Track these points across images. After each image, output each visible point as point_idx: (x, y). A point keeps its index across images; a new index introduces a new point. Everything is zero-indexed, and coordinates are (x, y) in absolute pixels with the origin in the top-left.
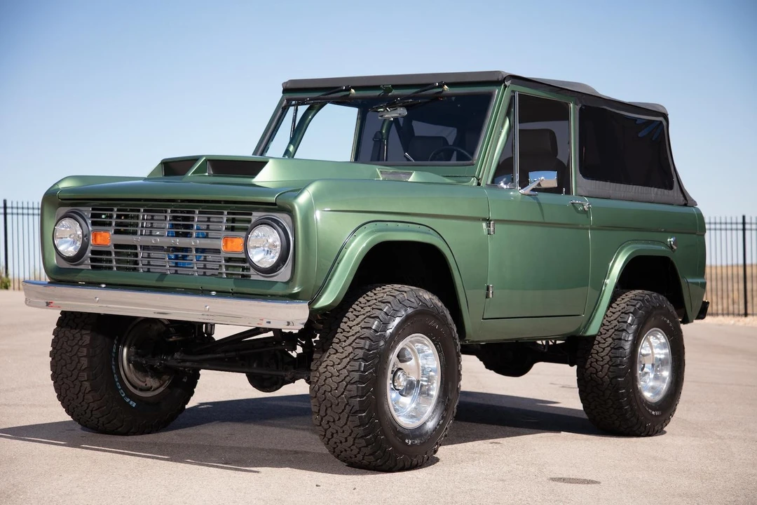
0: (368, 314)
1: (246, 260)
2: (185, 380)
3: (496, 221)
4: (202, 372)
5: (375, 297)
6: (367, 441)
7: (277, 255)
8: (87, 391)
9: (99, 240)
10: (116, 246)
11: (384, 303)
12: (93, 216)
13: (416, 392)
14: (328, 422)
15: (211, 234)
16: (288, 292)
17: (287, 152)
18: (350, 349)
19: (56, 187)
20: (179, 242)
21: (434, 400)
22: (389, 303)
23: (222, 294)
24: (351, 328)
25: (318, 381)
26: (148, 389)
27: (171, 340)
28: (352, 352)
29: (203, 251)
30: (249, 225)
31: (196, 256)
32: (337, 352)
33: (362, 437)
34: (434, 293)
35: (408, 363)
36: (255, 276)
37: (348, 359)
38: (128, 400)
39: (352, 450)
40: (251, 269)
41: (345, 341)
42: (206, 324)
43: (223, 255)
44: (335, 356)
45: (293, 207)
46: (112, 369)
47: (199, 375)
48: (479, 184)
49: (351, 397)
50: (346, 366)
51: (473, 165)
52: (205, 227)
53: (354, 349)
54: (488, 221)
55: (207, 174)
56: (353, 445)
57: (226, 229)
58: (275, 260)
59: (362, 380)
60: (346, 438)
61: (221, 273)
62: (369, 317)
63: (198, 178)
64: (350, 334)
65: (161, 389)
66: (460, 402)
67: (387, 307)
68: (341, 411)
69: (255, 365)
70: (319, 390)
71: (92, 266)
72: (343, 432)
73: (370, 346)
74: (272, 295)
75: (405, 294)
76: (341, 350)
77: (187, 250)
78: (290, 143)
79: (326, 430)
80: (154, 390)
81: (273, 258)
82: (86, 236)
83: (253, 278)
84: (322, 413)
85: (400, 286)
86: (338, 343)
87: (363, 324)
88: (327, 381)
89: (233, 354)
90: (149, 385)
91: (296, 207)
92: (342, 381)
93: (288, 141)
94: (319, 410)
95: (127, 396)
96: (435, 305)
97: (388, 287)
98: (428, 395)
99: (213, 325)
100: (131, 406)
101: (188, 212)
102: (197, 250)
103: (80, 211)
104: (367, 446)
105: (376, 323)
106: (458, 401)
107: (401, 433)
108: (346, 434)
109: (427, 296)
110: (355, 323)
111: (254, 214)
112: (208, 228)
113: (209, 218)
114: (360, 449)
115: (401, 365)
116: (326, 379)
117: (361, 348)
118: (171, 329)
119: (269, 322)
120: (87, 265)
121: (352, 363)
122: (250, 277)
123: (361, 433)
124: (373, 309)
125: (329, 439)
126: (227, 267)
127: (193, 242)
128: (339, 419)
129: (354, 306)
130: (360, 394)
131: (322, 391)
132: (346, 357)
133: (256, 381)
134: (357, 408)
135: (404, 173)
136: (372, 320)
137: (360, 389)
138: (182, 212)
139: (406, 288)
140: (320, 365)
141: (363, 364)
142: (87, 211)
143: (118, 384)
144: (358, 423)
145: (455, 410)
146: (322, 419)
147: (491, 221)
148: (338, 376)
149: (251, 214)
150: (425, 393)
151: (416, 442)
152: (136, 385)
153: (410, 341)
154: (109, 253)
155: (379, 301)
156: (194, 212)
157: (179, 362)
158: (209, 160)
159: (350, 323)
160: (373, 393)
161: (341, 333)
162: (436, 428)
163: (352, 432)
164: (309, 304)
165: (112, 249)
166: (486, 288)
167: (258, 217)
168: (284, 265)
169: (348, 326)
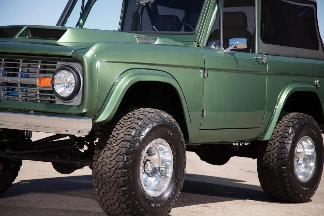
0: (129, 126)
1: (53, 91)
2: (12, 166)
3: (209, 69)
4: (23, 161)
5: (133, 116)
6: (127, 204)
7: (73, 89)
11: (139, 119)
13: (158, 174)
14: (103, 193)
15: (31, 75)
16: (79, 112)
17: (78, 24)
18: (117, 148)
20: (9, 79)
21: (169, 180)
22: (142, 119)
23: (37, 113)
24: (118, 134)
25: (97, 167)
27: (4, 141)
28: (119, 150)
29: (25, 85)
30: (55, 70)
31: (21, 89)
32: (109, 149)
33: (124, 202)
34: (170, 113)
35: (153, 157)
36: (58, 102)
37: (116, 154)
39: (118, 210)
40: (56, 98)
41: (114, 143)
42: (27, 131)
43: (38, 88)
44: (108, 152)
45: (83, 59)
47: (22, 163)
48: (198, 46)
49: (118, 178)
50: (115, 159)
51: (195, 34)
52: (26, 71)
53: (120, 147)
54: (204, 69)
55: (28, 37)
56: (119, 207)
57: (40, 72)
58: (71, 92)
59: (125, 167)
60: (114, 203)
61: (37, 100)
62: (130, 128)
63: (22, 39)
64: (118, 138)
66: (185, 180)
67: (141, 122)
68: (111, 186)
69: (57, 157)
70: (98, 173)
72: (113, 199)
73: (130, 146)
74: (69, 114)
75: (152, 114)
76: (112, 148)
77: (15, 84)
78: (80, 18)
79: (102, 198)
81: (70, 90)
83: (57, 103)
84: (100, 187)
85: (149, 109)
86: (110, 144)
87: (126, 133)
88: (103, 168)
89: (44, 150)
91: (85, 59)
92: (113, 167)
93: (79, 17)
94: (98, 186)
96: (170, 121)
97: (142, 110)
98: (166, 176)
99: (31, 132)
101: (16, 61)
102: (21, 85)
104: (127, 208)
105: (134, 131)
106: (184, 180)
107: (149, 200)
108: (114, 200)
109: (165, 115)
110: (121, 131)
111: (58, 63)
112: (28, 71)
113: (29, 65)
114: (123, 210)
115: (149, 158)
116: (102, 167)
117: (125, 147)
118: (4, 134)
119: (67, 131)
121: (119, 156)
122: (55, 102)
123: (124, 200)
124: (132, 123)
125: (104, 204)
126: (41, 96)
127: (19, 80)
128: (110, 191)
129: (120, 121)
130: (123, 175)
131: (99, 174)
132: (115, 153)
133: (58, 167)
134: (121, 184)
135: (152, 39)
136: (132, 130)
137: (124, 172)
138: (12, 61)
139: (153, 110)
140: (99, 157)
141: (126, 157)
144: (122, 193)
145: (182, 186)
146: (99, 191)
147: (206, 69)
148: (110, 164)
149: (56, 63)
150: (163, 175)
151: (158, 205)
153: (155, 143)
155: (136, 118)
156: (19, 61)
157: (9, 155)
158: (29, 28)
159: (118, 132)
160: (132, 175)
161: (112, 138)
162: (170, 197)
163: (118, 199)
164: (93, 120)
166: (202, 110)
167: (60, 65)
168: (77, 95)
169: (116, 133)
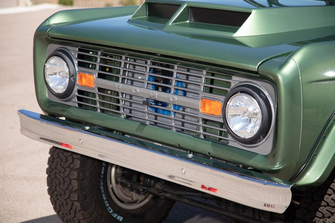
1: (224, 124)
7: (259, 122)
8: (78, 210)
9: (84, 82)
10: (100, 90)
12: (80, 56)
16: (268, 168)
19: (47, 23)
20: (157, 95)
26: (135, 202)
30: (228, 90)
31: (174, 113)
36: (233, 143)
38: (115, 215)
40: (229, 135)
43: (200, 115)
45: (277, 78)
46: (100, 189)
55: (188, 22)
57: (204, 89)
58: (255, 130)
61: (199, 134)
65: (147, 201)
71: (79, 104)
80: (140, 202)
82: (72, 76)
83: (231, 144)
86: (321, 218)
90: (135, 199)
95: (115, 212)
100: (118, 221)
101: (168, 66)
102: (175, 106)
103: (69, 50)
111: (234, 78)
113: (187, 76)
120: (74, 102)
122: (228, 142)
126: (205, 129)
127: (170, 98)
142: (74, 52)
143: (106, 202)
152: (124, 200)
154: (94, 95)
156: (173, 68)
158: (191, 7)
161: (325, 206)
165: (96, 91)
167: (237, 83)
168: (264, 137)
169: (332, 199)
